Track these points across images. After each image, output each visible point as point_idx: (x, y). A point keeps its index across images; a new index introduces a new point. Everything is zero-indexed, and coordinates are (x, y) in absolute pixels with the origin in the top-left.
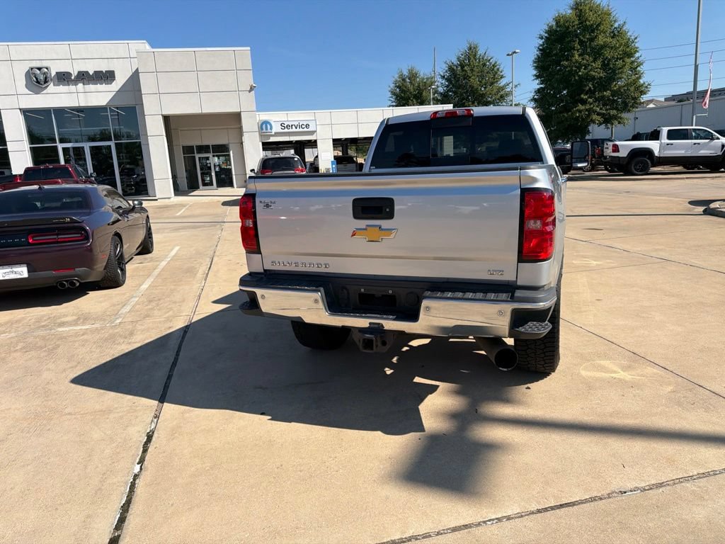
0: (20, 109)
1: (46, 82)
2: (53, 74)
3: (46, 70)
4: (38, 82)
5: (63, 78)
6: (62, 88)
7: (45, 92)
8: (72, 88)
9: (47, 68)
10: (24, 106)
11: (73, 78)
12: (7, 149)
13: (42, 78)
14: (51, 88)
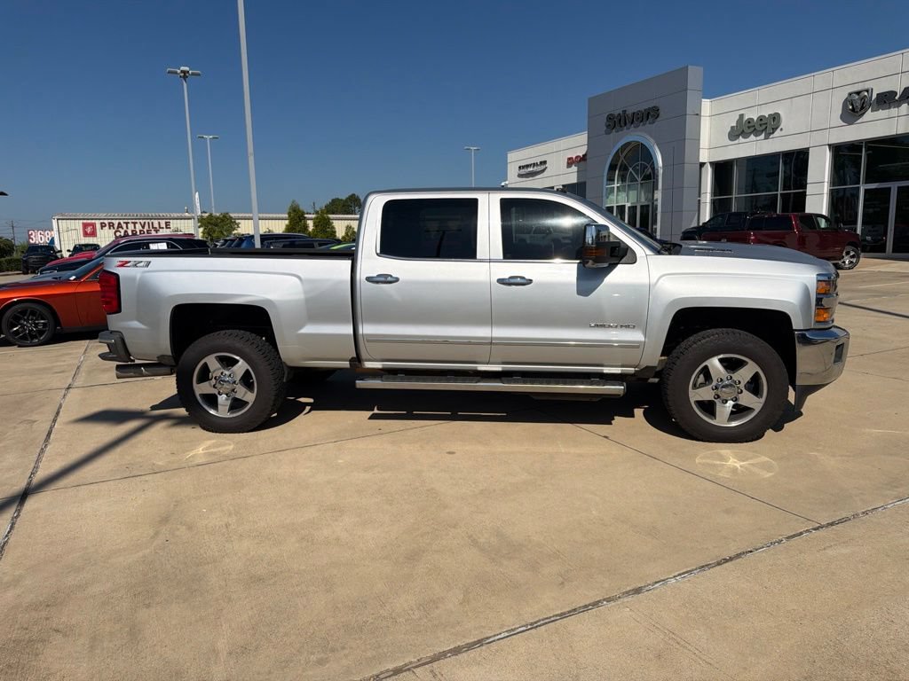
0: (829, 145)
1: (862, 108)
2: (874, 96)
3: (866, 94)
4: (853, 110)
5: (887, 100)
6: (882, 113)
7: (859, 121)
8: (894, 111)
9: (867, 91)
10: (834, 140)
11: (897, 98)
12: (805, 192)
13: (858, 104)
14: (869, 115)
